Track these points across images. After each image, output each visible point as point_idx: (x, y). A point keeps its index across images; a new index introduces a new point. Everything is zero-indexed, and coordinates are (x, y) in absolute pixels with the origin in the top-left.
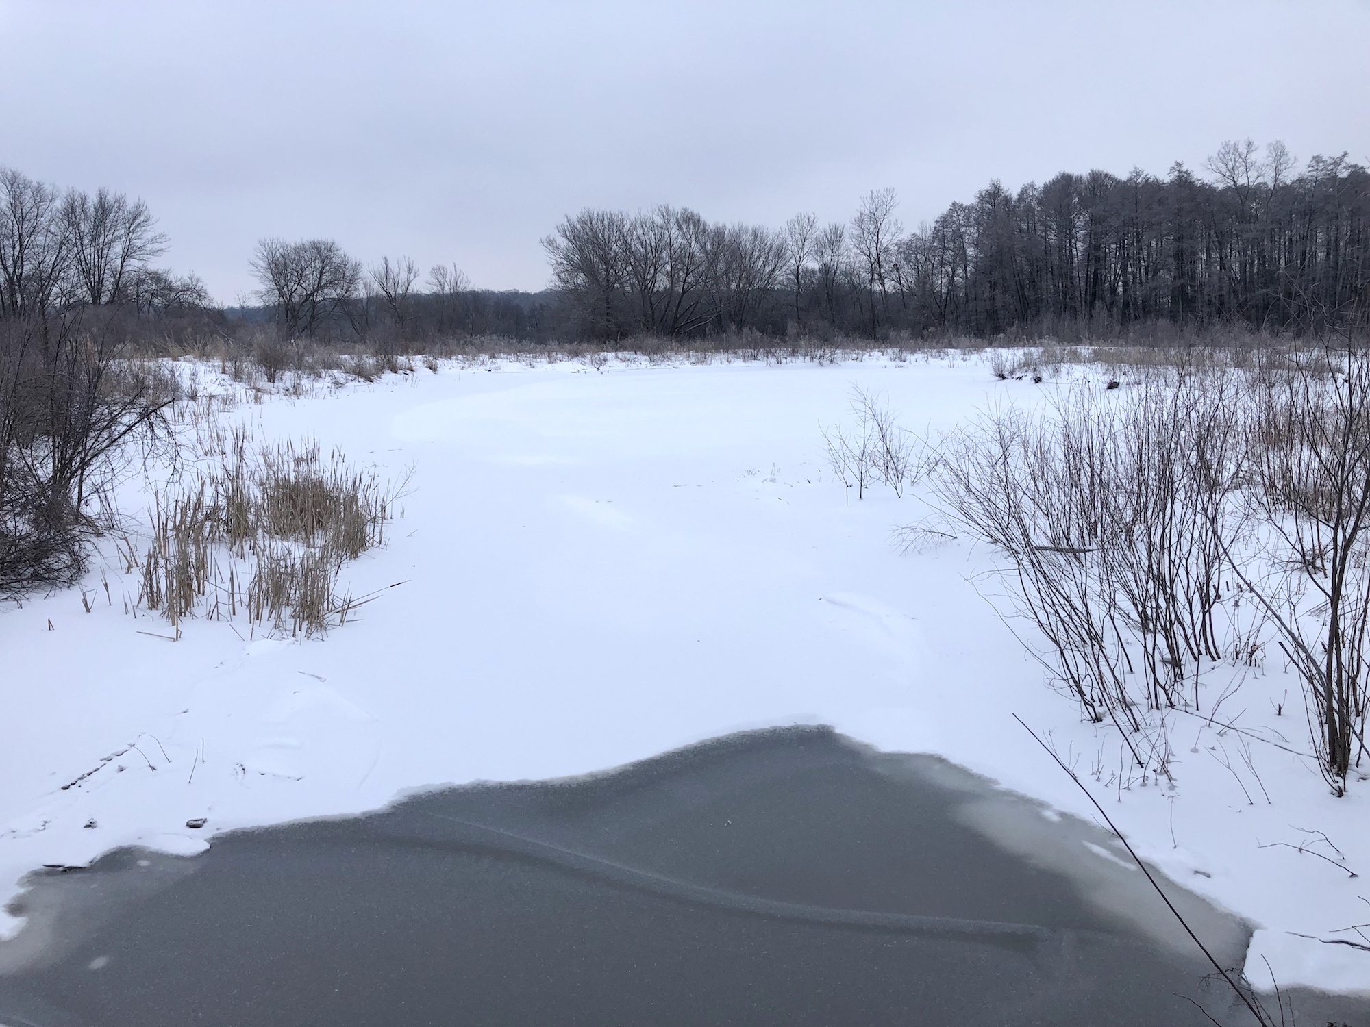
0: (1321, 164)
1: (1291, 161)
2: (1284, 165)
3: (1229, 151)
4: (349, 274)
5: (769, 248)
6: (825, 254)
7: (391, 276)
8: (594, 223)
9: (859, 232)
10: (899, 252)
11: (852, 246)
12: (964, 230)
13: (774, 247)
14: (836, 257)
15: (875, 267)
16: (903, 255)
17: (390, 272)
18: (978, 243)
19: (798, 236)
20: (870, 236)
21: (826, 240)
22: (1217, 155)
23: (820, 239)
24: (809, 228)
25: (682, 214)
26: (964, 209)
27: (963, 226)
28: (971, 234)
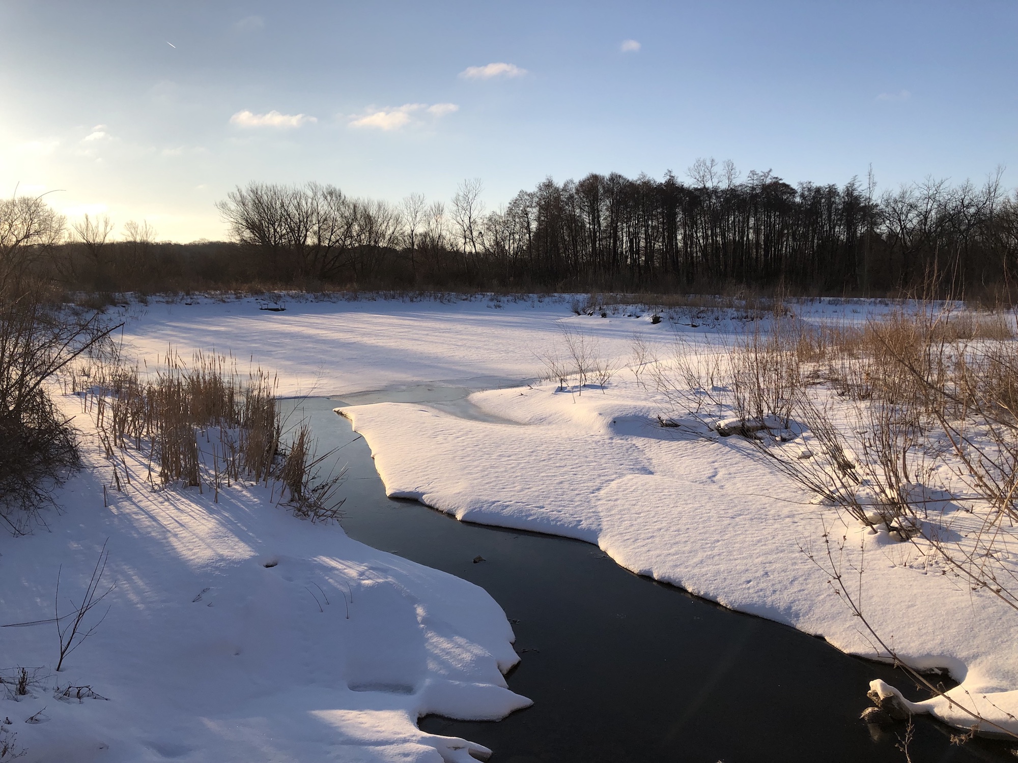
0: (755, 176)
1: (737, 174)
2: (733, 176)
3: (700, 164)
4: (55, 225)
5: (389, 216)
6: (431, 223)
7: (91, 229)
8: (259, 193)
9: (455, 208)
10: (483, 224)
11: (450, 218)
12: (528, 209)
13: (393, 216)
14: (439, 225)
15: (467, 234)
16: (486, 226)
17: (89, 225)
18: (538, 219)
19: (412, 209)
20: (464, 212)
21: (431, 212)
22: (692, 167)
23: (428, 212)
24: (419, 203)
25: (327, 189)
26: (529, 195)
27: (528, 206)
28: (533, 212)
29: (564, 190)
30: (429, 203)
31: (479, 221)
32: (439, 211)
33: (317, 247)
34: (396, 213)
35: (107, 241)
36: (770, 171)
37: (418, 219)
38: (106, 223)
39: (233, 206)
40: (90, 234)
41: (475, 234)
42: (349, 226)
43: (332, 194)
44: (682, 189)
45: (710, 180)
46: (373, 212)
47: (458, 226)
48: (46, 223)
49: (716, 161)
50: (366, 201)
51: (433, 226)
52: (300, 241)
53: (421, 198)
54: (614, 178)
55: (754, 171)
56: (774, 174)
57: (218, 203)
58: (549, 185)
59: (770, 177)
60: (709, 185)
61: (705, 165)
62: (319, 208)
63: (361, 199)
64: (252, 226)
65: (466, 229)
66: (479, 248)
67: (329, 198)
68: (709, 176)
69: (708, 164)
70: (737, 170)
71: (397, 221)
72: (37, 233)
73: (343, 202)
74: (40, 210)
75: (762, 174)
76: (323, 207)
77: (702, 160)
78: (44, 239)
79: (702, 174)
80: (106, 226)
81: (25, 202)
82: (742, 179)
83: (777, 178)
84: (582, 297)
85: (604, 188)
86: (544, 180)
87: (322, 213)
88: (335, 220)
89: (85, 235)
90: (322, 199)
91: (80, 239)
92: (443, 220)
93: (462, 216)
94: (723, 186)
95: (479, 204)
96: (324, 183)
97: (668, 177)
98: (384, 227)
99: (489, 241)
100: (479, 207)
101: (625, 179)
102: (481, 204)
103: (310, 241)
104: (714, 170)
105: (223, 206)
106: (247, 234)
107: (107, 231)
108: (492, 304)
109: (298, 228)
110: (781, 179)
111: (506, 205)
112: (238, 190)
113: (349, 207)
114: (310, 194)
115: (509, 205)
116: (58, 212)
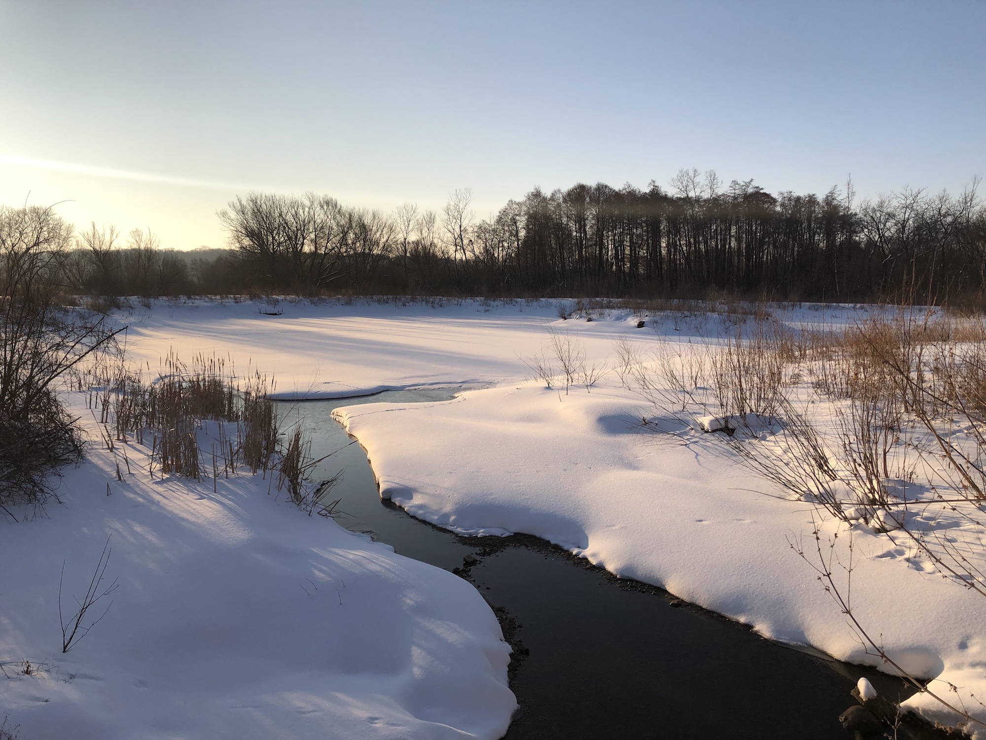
0: (737, 186)
1: (720, 184)
2: (715, 186)
3: (683, 174)
4: (63, 233)
5: (384, 225)
6: (423, 231)
7: (98, 237)
8: (258, 202)
9: (446, 217)
10: (473, 232)
11: (442, 227)
12: (517, 218)
13: (387, 225)
14: (431, 234)
15: (458, 242)
16: (476, 234)
17: (96, 233)
18: (527, 228)
19: (405, 218)
20: (454, 221)
21: (424, 222)
22: (676, 177)
23: (420, 221)
24: (412, 213)
25: (323, 198)
26: (518, 204)
27: (517, 215)
28: (522, 221)
29: (552, 198)
30: (421, 213)
31: (470, 230)
32: (431, 220)
33: (314, 255)
34: (390, 222)
35: (113, 248)
36: (752, 180)
37: (411, 227)
38: (112, 231)
39: (233, 214)
40: (97, 242)
41: (466, 242)
42: (345, 234)
43: (328, 203)
44: (665, 198)
45: (693, 190)
46: (367, 220)
47: (449, 235)
48: (55, 231)
49: (699, 171)
50: (361, 211)
51: (425, 234)
52: (297, 249)
53: (414, 207)
54: (601, 188)
55: (735, 181)
56: (754, 184)
57: (219, 212)
58: (537, 195)
59: (751, 186)
60: (692, 194)
61: (688, 175)
62: (316, 217)
63: (357, 209)
64: (251, 234)
65: (456, 237)
66: (469, 255)
67: (325, 207)
68: (692, 186)
69: (691, 174)
70: (720, 180)
71: (391, 229)
72: (47, 240)
73: (339, 212)
74: (49, 219)
75: (742, 184)
76: (320, 216)
77: (684, 170)
78: (53, 247)
79: (684, 184)
80: (112, 234)
81: (35, 211)
82: (724, 188)
83: (757, 187)
84: (568, 302)
85: (590, 197)
86: (532, 190)
87: (319, 221)
88: (331, 228)
89: (92, 242)
90: (318, 209)
91: (87, 247)
92: (435, 229)
93: (453, 224)
94: (706, 195)
95: (469, 214)
96: (321, 194)
97: (652, 187)
98: (378, 235)
99: (479, 248)
100: (469, 216)
101: (611, 189)
102: (471, 213)
103: (307, 249)
104: (697, 180)
105: (224, 214)
106: (247, 242)
107: (113, 239)
108: (482, 308)
109: (295, 236)
110: (762, 189)
111: (496, 214)
112: (238, 199)
113: (345, 216)
114: (307, 203)
115: (499, 214)
116: (67, 221)
